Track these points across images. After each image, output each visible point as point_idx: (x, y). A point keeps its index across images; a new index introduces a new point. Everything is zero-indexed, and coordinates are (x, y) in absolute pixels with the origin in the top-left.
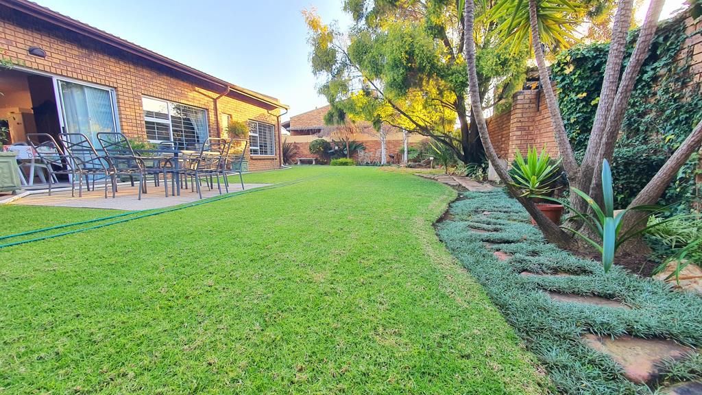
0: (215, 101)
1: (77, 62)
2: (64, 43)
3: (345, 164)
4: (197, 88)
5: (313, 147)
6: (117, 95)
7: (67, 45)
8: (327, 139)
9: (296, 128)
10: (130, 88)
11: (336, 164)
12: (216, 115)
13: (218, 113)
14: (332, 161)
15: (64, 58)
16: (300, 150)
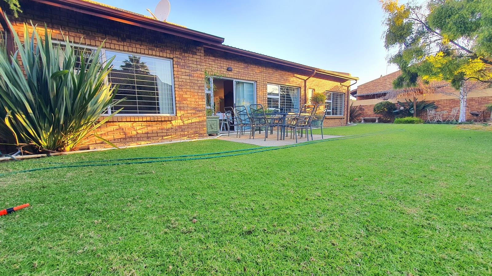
0: (305, 81)
1: (243, 71)
2: (239, 63)
3: (411, 122)
4: (295, 75)
5: (377, 109)
6: (257, 85)
7: (240, 64)
8: (392, 101)
9: (362, 94)
10: (262, 80)
11: (400, 122)
12: (305, 90)
13: (307, 88)
14: (396, 119)
15: (238, 70)
16: (364, 112)
